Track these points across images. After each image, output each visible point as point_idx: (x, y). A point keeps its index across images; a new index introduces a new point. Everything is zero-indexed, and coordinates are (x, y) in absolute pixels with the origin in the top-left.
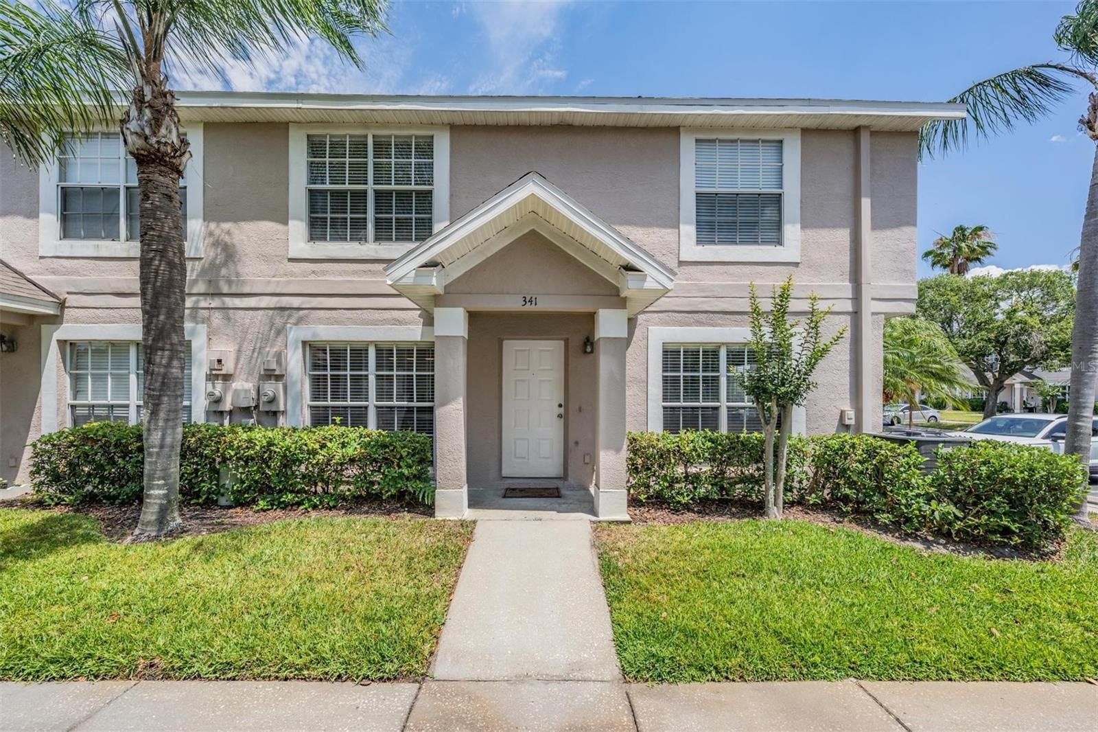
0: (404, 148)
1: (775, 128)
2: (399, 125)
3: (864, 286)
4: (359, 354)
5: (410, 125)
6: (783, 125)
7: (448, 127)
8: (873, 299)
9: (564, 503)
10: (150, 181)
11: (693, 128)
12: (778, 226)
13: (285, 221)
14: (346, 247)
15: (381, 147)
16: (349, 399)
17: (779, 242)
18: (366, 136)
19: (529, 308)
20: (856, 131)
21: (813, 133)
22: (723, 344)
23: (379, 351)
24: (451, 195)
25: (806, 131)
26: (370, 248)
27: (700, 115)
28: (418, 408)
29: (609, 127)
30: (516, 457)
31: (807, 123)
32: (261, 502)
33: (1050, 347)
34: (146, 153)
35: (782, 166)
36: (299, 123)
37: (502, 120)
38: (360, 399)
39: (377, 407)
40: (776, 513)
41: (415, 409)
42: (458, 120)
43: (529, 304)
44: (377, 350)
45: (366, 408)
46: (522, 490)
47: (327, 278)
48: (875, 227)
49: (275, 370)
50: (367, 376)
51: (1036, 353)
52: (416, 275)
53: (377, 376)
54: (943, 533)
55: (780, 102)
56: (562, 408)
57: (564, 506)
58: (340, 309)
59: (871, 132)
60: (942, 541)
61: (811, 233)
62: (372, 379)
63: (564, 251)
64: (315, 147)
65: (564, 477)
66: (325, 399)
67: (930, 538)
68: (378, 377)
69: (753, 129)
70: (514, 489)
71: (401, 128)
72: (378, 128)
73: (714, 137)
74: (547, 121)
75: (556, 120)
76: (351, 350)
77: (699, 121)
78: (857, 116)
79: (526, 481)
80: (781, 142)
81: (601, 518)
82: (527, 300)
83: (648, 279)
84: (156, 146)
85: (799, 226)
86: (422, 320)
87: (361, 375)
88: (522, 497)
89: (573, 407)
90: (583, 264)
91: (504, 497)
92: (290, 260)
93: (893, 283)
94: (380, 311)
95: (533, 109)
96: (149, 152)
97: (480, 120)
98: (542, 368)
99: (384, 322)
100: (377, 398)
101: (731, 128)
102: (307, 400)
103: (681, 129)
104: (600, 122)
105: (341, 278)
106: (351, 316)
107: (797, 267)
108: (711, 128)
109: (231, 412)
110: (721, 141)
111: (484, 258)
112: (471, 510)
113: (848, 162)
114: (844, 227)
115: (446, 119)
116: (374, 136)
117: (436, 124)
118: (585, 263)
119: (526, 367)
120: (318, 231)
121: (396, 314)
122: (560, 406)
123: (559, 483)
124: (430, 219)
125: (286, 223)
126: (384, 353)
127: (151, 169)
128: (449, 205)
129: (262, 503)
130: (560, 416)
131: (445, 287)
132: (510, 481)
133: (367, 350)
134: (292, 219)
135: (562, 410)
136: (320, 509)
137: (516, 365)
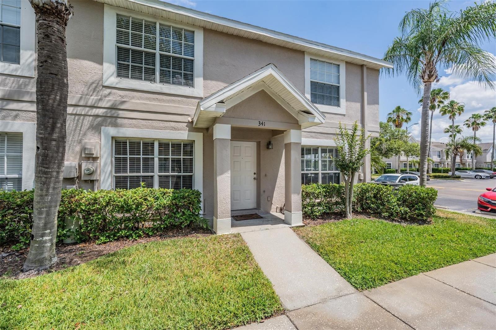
0: (178, 33)
1: (337, 59)
2: (175, 21)
3: (365, 126)
4: (148, 146)
5: (181, 23)
6: (340, 59)
7: (203, 28)
8: (368, 131)
10: (50, 26)
11: (310, 54)
12: (338, 99)
13: (100, 62)
14: (142, 83)
15: (164, 31)
16: (141, 172)
17: (338, 105)
18: (155, 23)
19: (262, 127)
20: (362, 66)
21: (349, 64)
22: (320, 146)
23: (160, 145)
24: (204, 64)
25: (347, 63)
26: (157, 86)
27: (314, 49)
28: (183, 176)
29: (277, 45)
30: (235, 200)
31: (348, 60)
32: (102, 238)
33: (388, 150)
34: (50, 8)
35: (339, 75)
36: (112, 5)
37: (231, 32)
38: (148, 172)
39: (160, 176)
40: (350, 216)
41: (182, 177)
42: (208, 26)
44: (159, 144)
45: (152, 177)
46: (241, 216)
48: (368, 104)
49: (92, 154)
50: (153, 158)
51: (383, 152)
52: (217, 107)
53: (159, 158)
54: (403, 218)
55: (342, 50)
56: (256, 175)
59: (367, 68)
60: (403, 221)
61: (348, 103)
62: (156, 161)
63: (276, 101)
64: (121, 22)
65: (258, 208)
66: (126, 172)
67: (400, 220)
69: (330, 58)
70: (237, 216)
71: (176, 23)
72: (162, 20)
73: (316, 58)
74: (252, 37)
75: (255, 37)
76: (143, 143)
77: (313, 51)
78: (364, 61)
79: (241, 211)
80: (339, 65)
81: (293, 225)
82: (261, 123)
83: (316, 118)
84: (55, 4)
85: (345, 100)
86: (188, 129)
87: (149, 158)
89: (262, 174)
90: (284, 109)
91: (237, 220)
92: (104, 87)
93: (373, 125)
94: (163, 122)
95: (248, 30)
96: (52, 8)
97: (220, 29)
98: (246, 155)
99: (165, 128)
100: (160, 171)
101: (323, 56)
102: (112, 173)
103: (305, 53)
104: (274, 43)
107: (345, 116)
108: (316, 55)
110: (319, 61)
111: (241, 101)
113: (359, 78)
114: (359, 102)
115: (202, 24)
116: (160, 24)
117: (195, 26)
118: (284, 108)
119: (239, 155)
120: (123, 72)
121: (173, 124)
122: (255, 174)
123: (256, 211)
124: (192, 75)
125: (101, 63)
126: (164, 146)
127: (51, 19)
128: (203, 69)
130: (255, 179)
132: (233, 212)
133: (154, 144)
134: (105, 62)
135: (255, 176)
137: (234, 154)
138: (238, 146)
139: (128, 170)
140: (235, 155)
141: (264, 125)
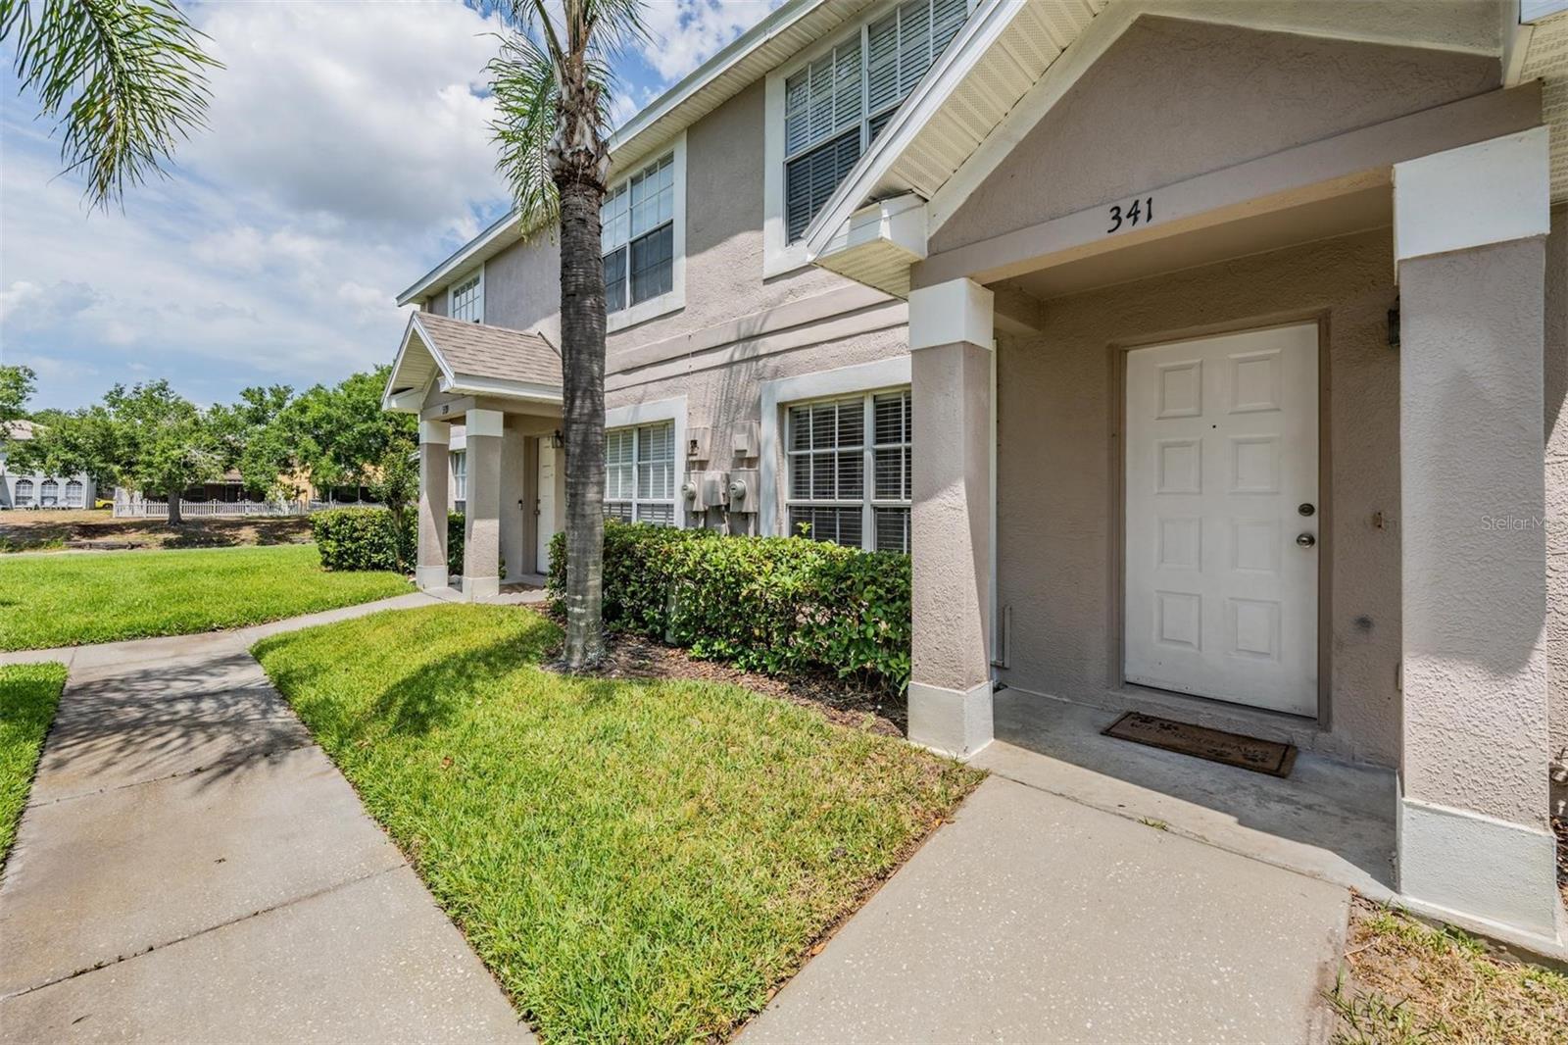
4: (852, 417)
9: (1281, 800)
13: (758, 222)
15: (882, 36)
16: (836, 495)
18: (859, 36)
19: (1131, 233)
23: (879, 409)
30: (1163, 639)
36: (777, 68)
38: (852, 495)
39: (876, 509)
43: (1127, 222)
44: (877, 407)
45: (860, 509)
46: (1168, 726)
47: (807, 296)
49: (745, 451)
50: (862, 453)
52: (853, 229)
53: (878, 452)
56: (1314, 519)
57: (1277, 808)
58: (823, 343)
62: (869, 457)
64: (795, 93)
65: (1320, 719)
66: (808, 495)
68: (880, 455)
70: (1147, 719)
72: (876, 8)
76: (840, 411)
79: (1186, 704)
81: (1409, 900)
82: (1123, 215)
84: (571, 159)
87: (854, 453)
88: (1155, 745)
89: (1346, 513)
91: (1107, 732)
92: (767, 281)
98: (1242, 406)
100: (877, 493)
102: (786, 497)
105: (823, 292)
106: (838, 352)
109: (705, 513)
111: (1014, 145)
112: (999, 742)
116: (871, 28)
119: (1192, 410)
122: (1306, 510)
123: (1299, 734)
125: (759, 225)
126: (886, 410)
129: (696, 649)
130: (1305, 539)
131: (930, 241)
132: (1142, 696)
133: (862, 408)
134: (768, 218)
135: (1312, 524)
136: (757, 674)
137: (1163, 407)
138: (1189, 367)
139: (812, 491)
140: (1170, 412)
141: (1142, 216)
